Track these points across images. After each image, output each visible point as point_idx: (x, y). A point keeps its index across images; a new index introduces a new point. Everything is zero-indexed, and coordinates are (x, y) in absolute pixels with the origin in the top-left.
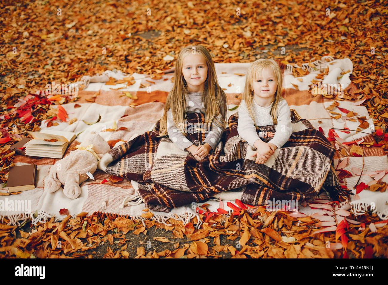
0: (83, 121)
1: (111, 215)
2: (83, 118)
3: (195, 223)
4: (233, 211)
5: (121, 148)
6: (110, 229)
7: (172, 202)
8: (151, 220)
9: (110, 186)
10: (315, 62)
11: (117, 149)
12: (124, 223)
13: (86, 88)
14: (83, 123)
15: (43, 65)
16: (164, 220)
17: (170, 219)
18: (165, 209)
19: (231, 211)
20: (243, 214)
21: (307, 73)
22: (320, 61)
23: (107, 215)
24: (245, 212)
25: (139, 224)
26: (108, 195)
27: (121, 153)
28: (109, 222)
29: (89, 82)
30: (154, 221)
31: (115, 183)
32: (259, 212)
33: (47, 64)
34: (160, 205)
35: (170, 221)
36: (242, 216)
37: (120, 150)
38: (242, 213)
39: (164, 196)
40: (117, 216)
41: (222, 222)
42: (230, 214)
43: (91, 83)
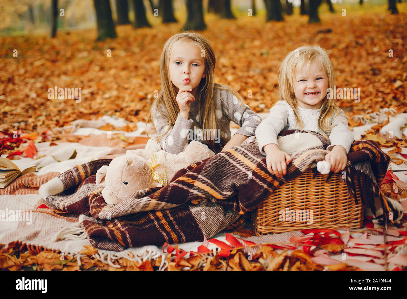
0: (53, 157)
1: (35, 247)
2: (54, 154)
3: (157, 264)
4: (219, 250)
5: (77, 170)
6: (26, 264)
7: (128, 236)
8: (93, 259)
9: (50, 216)
10: (372, 115)
11: (71, 172)
12: (49, 257)
13: (75, 131)
14: (53, 159)
15: (36, 116)
16: (111, 259)
17: (121, 258)
18: (116, 246)
19: (217, 249)
20: (235, 254)
21: (360, 124)
22: (378, 113)
23: (28, 247)
24: (238, 251)
25: (71, 261)
26: (43, 225)
27: (77, 177)
28: (29, 257)
29: (79, 127)
30: (96, 260)
31: (59, 214)
32: (262, 253)
33: (40, 115)
34: (110, 241)
35: (121, 261)
36: (232, 256)
37: (75, 174)
38: (234, 252)
39: (118, 229)
40: (42, 249)
41: (200, 265)
42: (215, 254)
43: (82, 127)
